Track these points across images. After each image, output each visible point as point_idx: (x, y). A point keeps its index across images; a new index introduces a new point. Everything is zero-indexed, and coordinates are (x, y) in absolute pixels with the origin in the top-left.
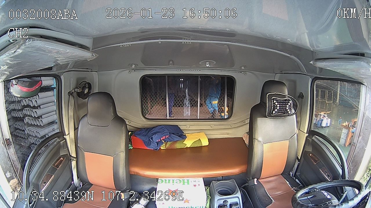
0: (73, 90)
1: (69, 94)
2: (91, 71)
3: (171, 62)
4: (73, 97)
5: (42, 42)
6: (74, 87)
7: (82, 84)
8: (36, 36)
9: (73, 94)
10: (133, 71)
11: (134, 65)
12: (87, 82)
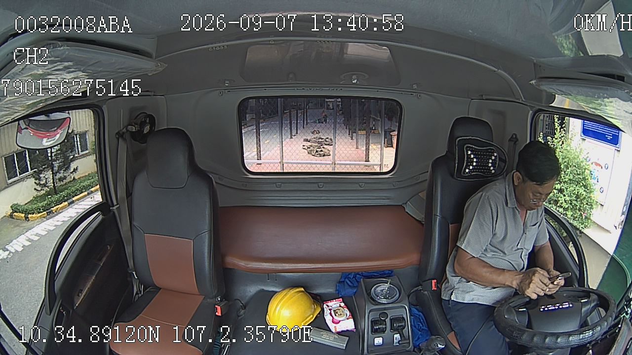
0: (123, 129)
1: (117, 136)
2: (154, 95)
3: (291, 76)
4: (124, 139)
5: (69, 48)
6: (126, 124)
7: (139, 117)
8: (60, 40)
9: (124, 136)
10: (226, 91)
11: (228, 82)
12: (148, 113)
